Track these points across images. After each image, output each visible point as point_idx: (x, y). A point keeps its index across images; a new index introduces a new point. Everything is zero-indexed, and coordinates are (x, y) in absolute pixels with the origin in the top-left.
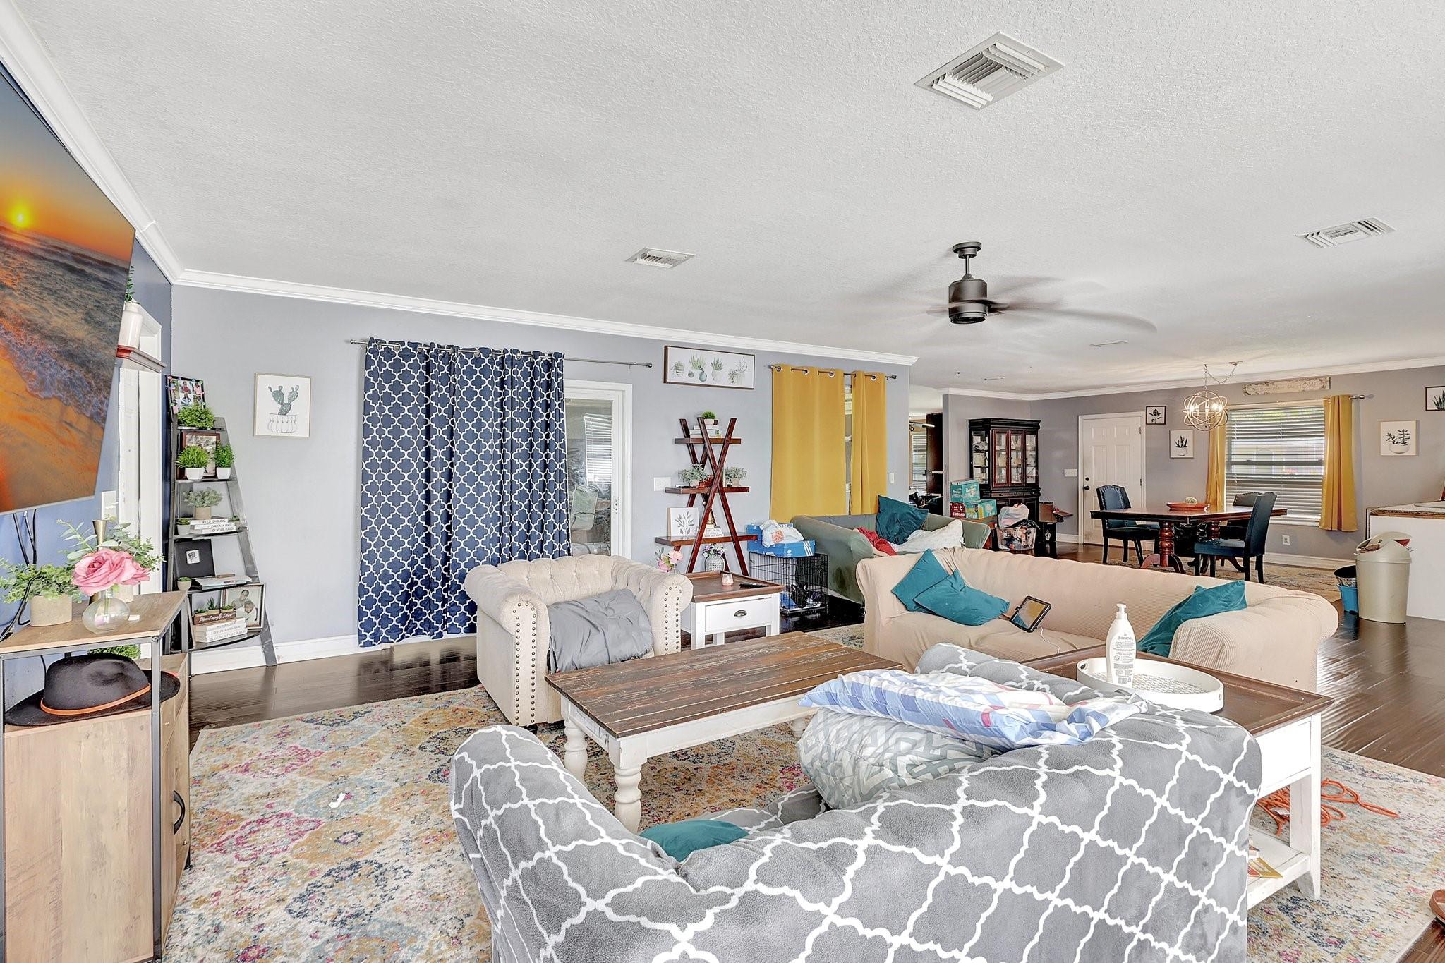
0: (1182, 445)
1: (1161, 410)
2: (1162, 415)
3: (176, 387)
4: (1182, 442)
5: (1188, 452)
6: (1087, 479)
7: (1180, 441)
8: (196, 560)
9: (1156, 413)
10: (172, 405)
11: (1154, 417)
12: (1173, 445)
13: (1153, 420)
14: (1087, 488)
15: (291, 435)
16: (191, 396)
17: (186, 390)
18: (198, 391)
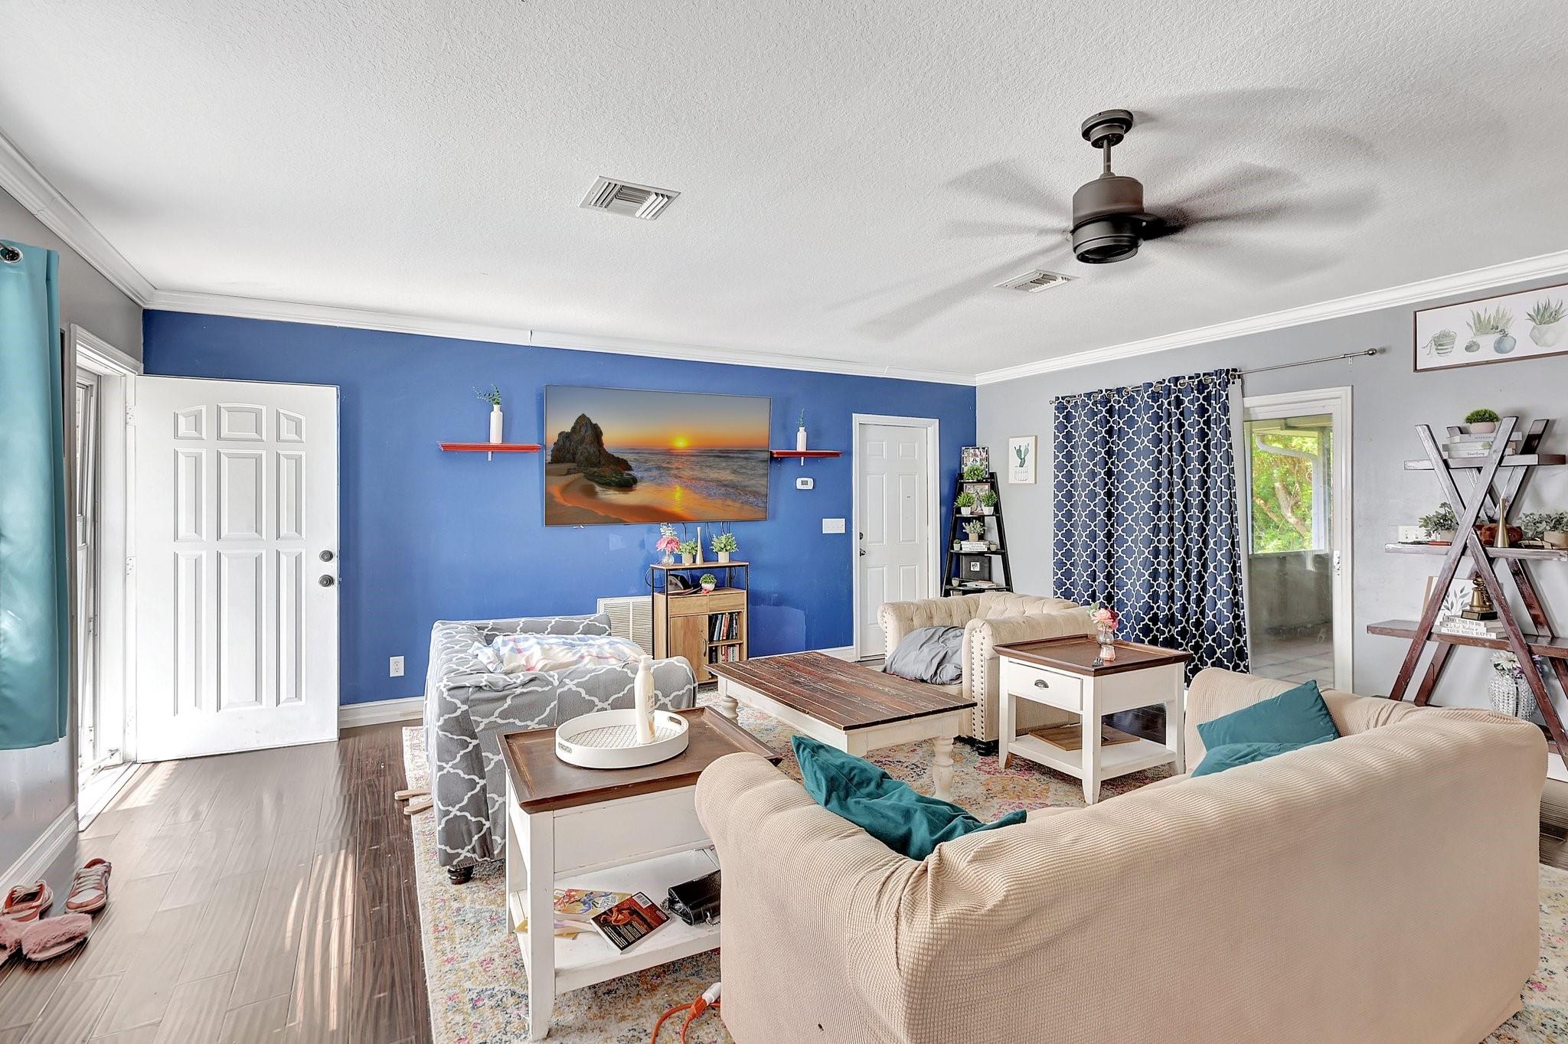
3: (968, 454)
8: (977, 569)
10: (963, 466)
15: (1024, 482)
16: (978, 459)
17: (975, 455)
18: (984, 455)
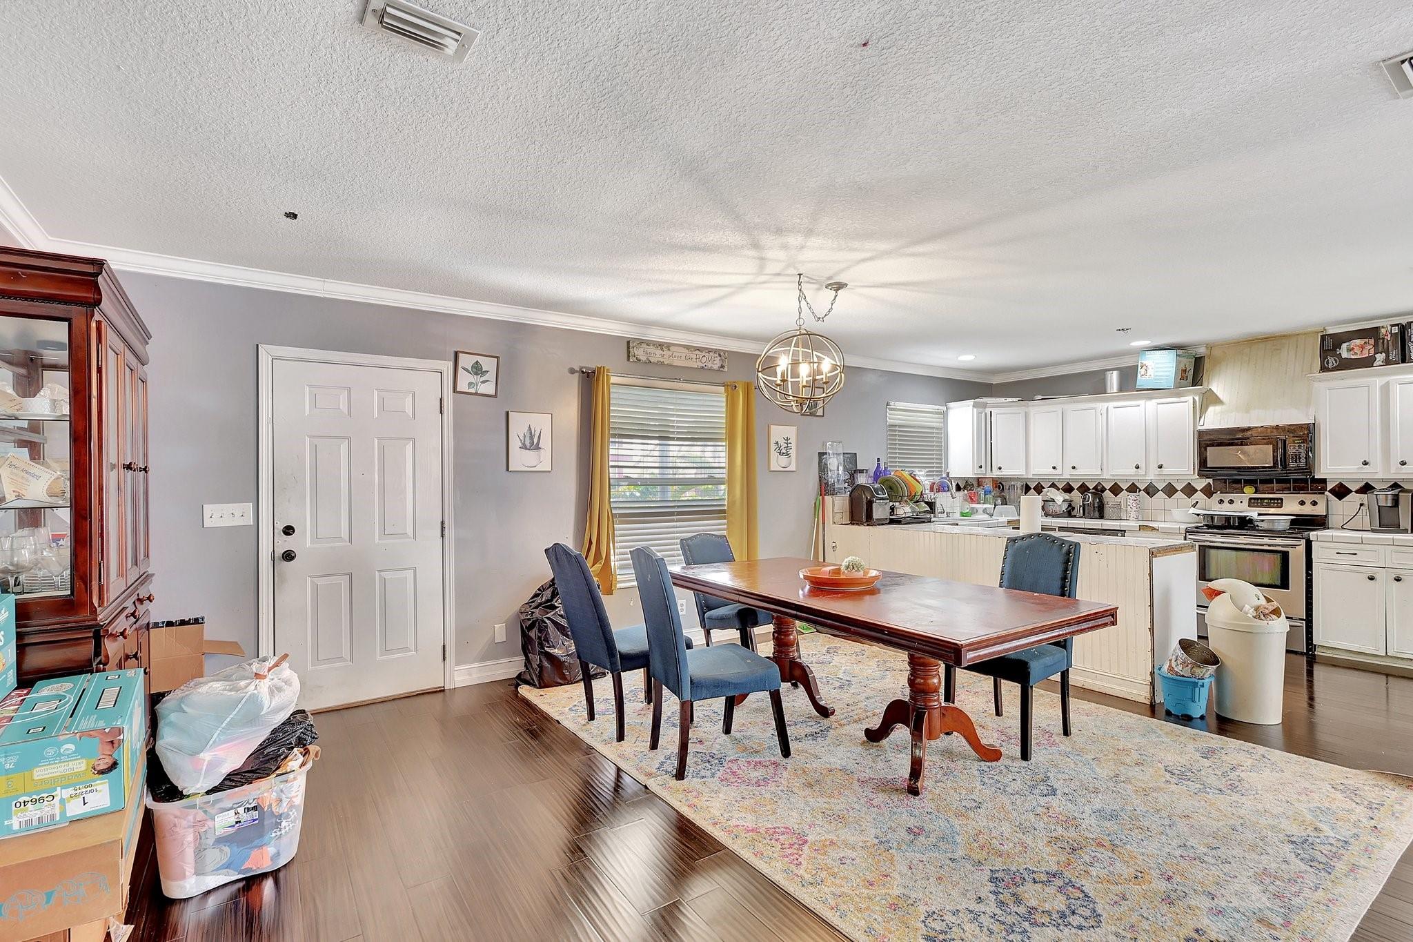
0: (532, 444)
1: (488, 364)
2: (491, 376)
4: (532, 438)
5: (541, 460)
6: (288, 531)
7: (528, 436)
9: (477, 370)
11: (472, 378)
12: (515, 444)
13: (470, 384)
14: (289, 556)
